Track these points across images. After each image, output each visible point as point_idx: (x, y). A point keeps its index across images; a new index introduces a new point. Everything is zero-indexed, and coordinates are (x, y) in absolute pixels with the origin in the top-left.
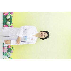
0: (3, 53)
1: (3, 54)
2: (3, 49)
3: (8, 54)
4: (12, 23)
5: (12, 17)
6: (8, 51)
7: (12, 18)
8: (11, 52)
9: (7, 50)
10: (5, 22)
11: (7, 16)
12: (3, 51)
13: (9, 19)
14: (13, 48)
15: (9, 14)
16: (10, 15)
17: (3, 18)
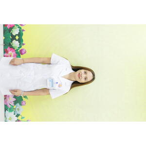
0: (6, 106)
1: (6, 110)
2: (5, 99)
3: (15, 109)
4: (23, 43)
5: (23, 30)
6: (15, 103)
7: (23, 32)
8: (21, 105)
9: (14, 99)
10: (8, 42)
11: (12, 28)
12: (5, 102)
13: (16, 35)
15: (17, 25)
16: (19, 27)
17: (4, 33)
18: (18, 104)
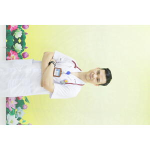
0: (7, 109)
1: (7, 113)
2: (7, 102)
3: (16, 112)
4: (26, 46)
5: (26, 34)
6: (17, 106)
7: (26, 36)
8: (22, 108)
9: (16, 103)
10: (11, 45)
11: (15, 31)
12: (7, 105)
13: (19, 38)
14: (27, 100)
15: (20, 28)
16: (22, 30)
17: (7, 36)
18: (20, 108)
